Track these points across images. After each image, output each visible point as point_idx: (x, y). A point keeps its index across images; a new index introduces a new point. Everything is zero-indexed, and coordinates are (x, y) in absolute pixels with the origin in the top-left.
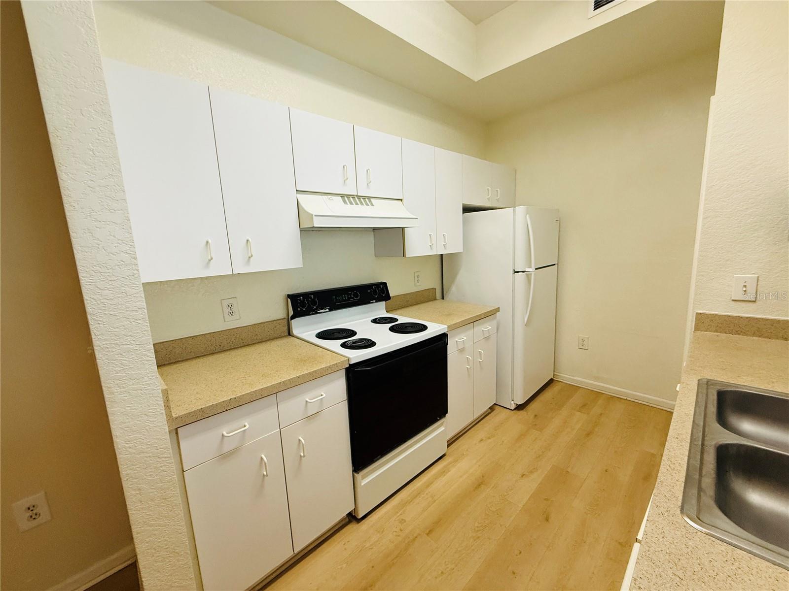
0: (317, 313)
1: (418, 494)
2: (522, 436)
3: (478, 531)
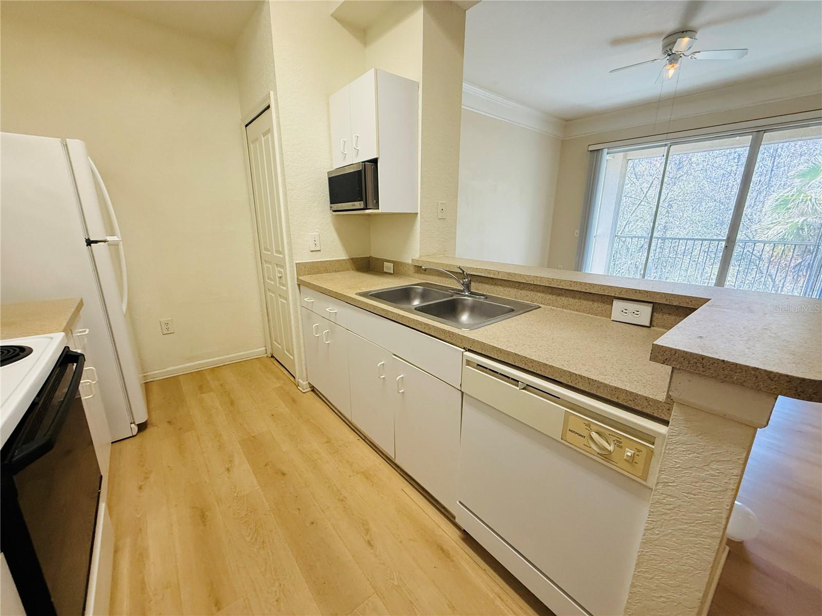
3: (256, 541)
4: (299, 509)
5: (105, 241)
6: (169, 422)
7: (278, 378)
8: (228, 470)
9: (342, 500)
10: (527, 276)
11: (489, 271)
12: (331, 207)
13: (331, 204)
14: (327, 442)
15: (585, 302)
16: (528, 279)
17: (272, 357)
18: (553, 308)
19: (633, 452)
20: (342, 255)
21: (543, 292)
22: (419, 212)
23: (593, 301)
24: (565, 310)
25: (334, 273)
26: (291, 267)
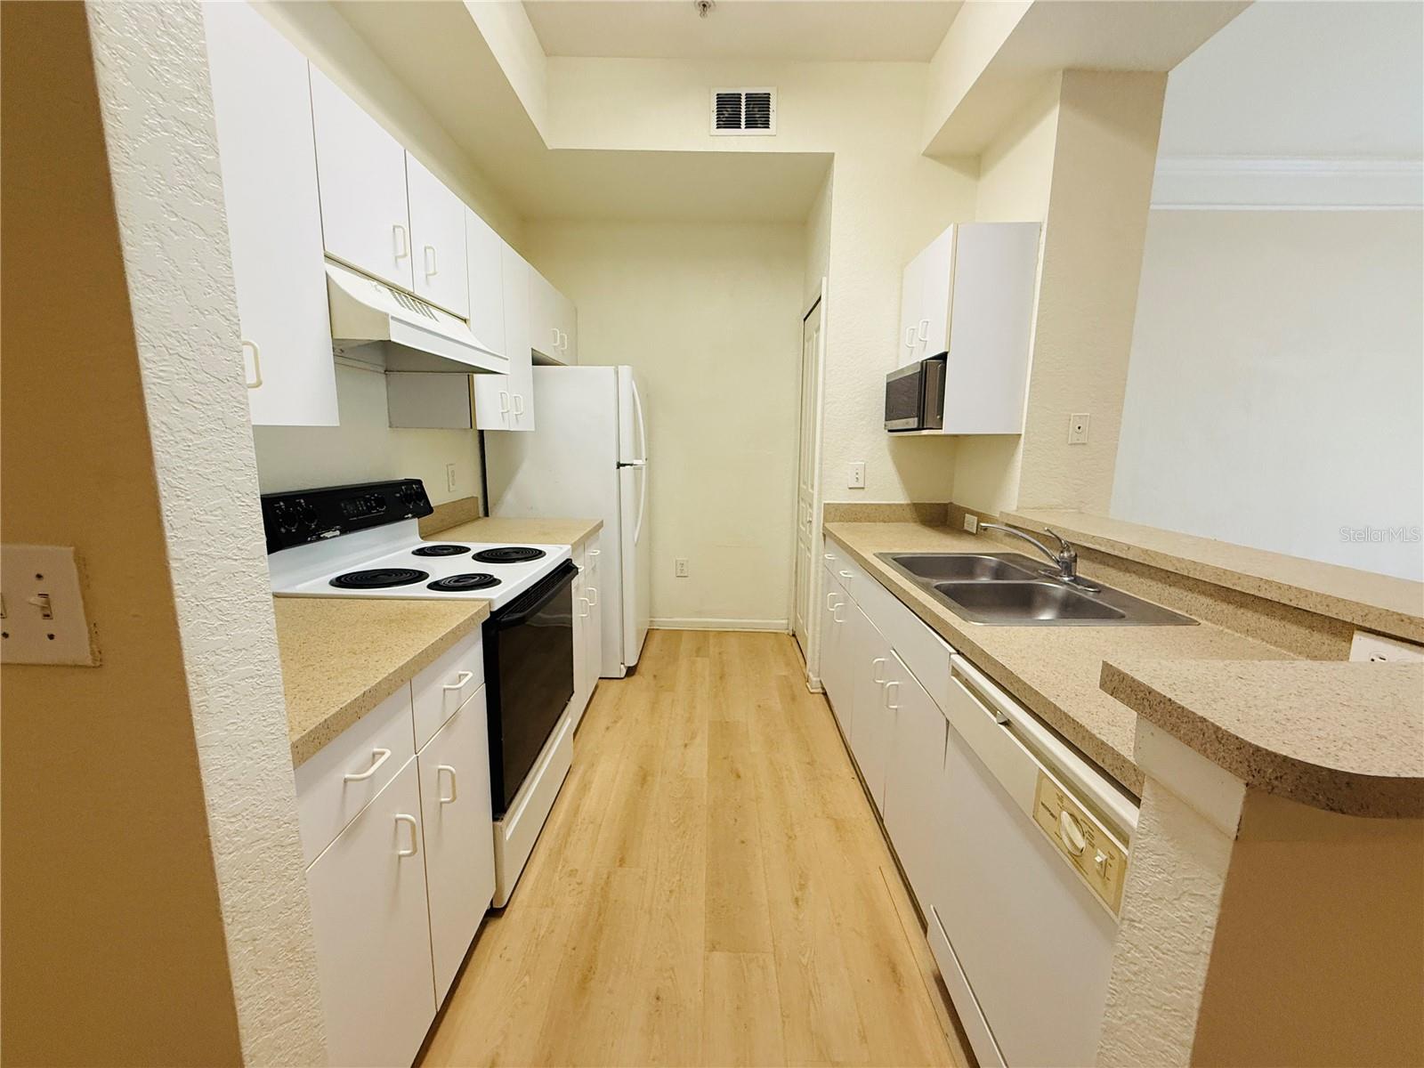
0: (319, 539)
1: (568, 829)
2: (654, 705)
3: (679, 827)
4: (736, 820)
5: (631, 465)
6: (655, 676)
7: (788, 664)
8: (686, 746)
9: (790, 838)
10: (1178, 559)
11: (1113, 544)
12: (885, 425)
13: (886, 420)
14: (808, 763)
15: (1294, 628)
16: (1178, 565)
17: (794, 635)
18: (1226, 630)
19: (1105, 857)
20: (898, 497)
21: (1211, 596)
22: (1023, 433)
23: (1311, 628)
24: (1250, 639)
25: (882, 524)
26: (819, 508)
